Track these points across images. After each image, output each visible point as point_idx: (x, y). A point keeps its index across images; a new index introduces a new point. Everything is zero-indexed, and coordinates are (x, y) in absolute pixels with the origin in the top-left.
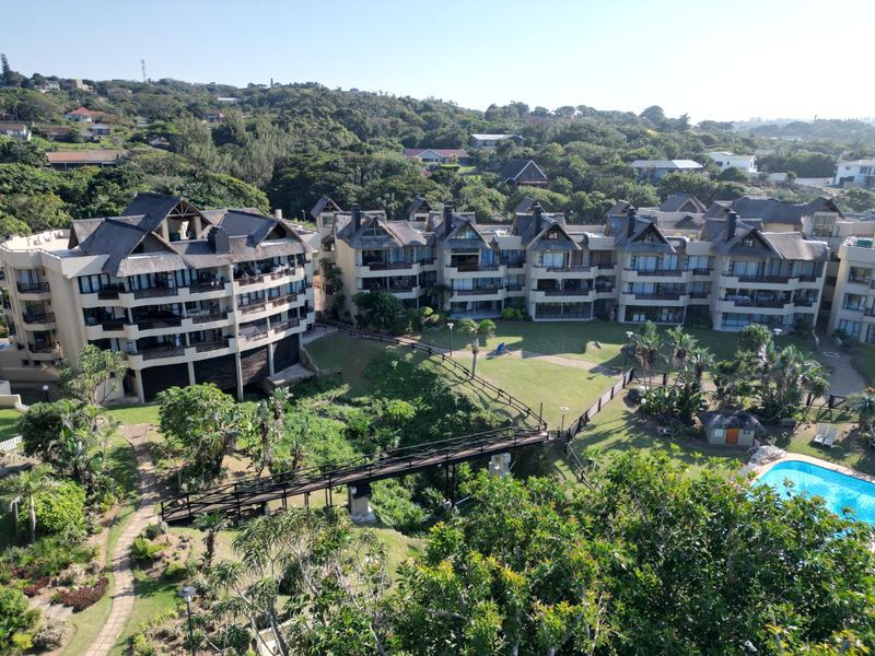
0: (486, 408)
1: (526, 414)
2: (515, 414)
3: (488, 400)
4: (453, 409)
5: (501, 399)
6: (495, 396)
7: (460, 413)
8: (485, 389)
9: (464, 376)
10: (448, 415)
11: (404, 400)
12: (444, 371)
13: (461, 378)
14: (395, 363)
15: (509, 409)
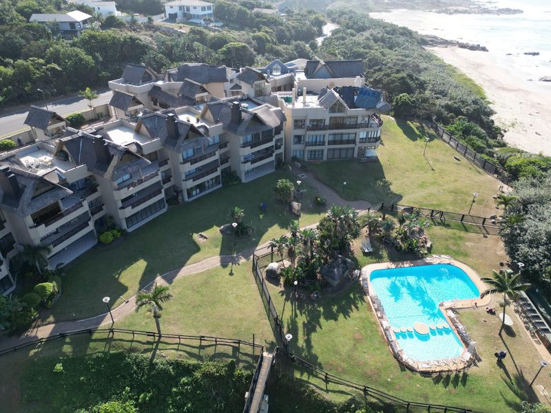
0: (202, 361)
1: (237, 345)
2: (229, 350)
3: (195, 351)
4: (174, 380)
5: (204, 343)
6: (196, 343)
7: (184, 380)
8: (183, 341)
9: (150, 339)
10: (174, 390)
11: (106, 400)
12: (127, 345)
13: (148, 343)
14: (59, 367)
15: (221, 349)
